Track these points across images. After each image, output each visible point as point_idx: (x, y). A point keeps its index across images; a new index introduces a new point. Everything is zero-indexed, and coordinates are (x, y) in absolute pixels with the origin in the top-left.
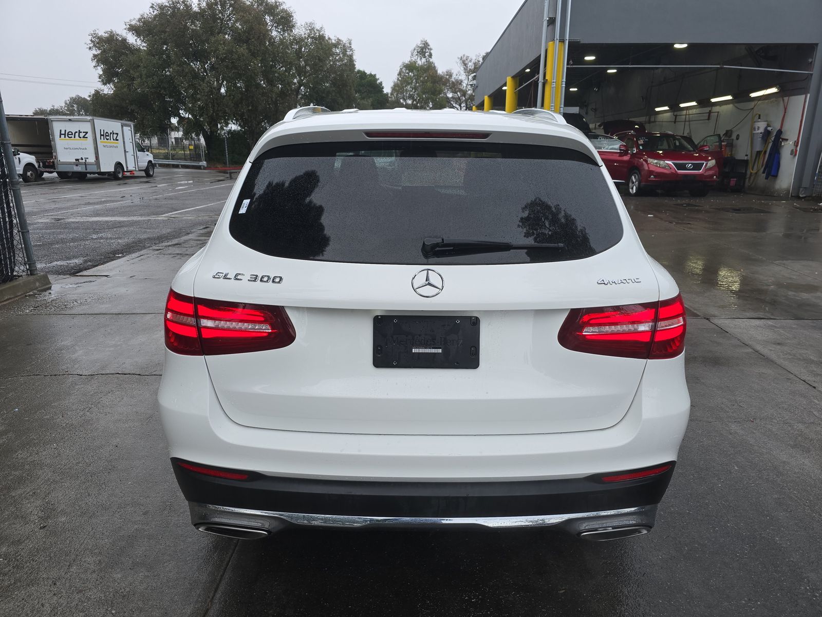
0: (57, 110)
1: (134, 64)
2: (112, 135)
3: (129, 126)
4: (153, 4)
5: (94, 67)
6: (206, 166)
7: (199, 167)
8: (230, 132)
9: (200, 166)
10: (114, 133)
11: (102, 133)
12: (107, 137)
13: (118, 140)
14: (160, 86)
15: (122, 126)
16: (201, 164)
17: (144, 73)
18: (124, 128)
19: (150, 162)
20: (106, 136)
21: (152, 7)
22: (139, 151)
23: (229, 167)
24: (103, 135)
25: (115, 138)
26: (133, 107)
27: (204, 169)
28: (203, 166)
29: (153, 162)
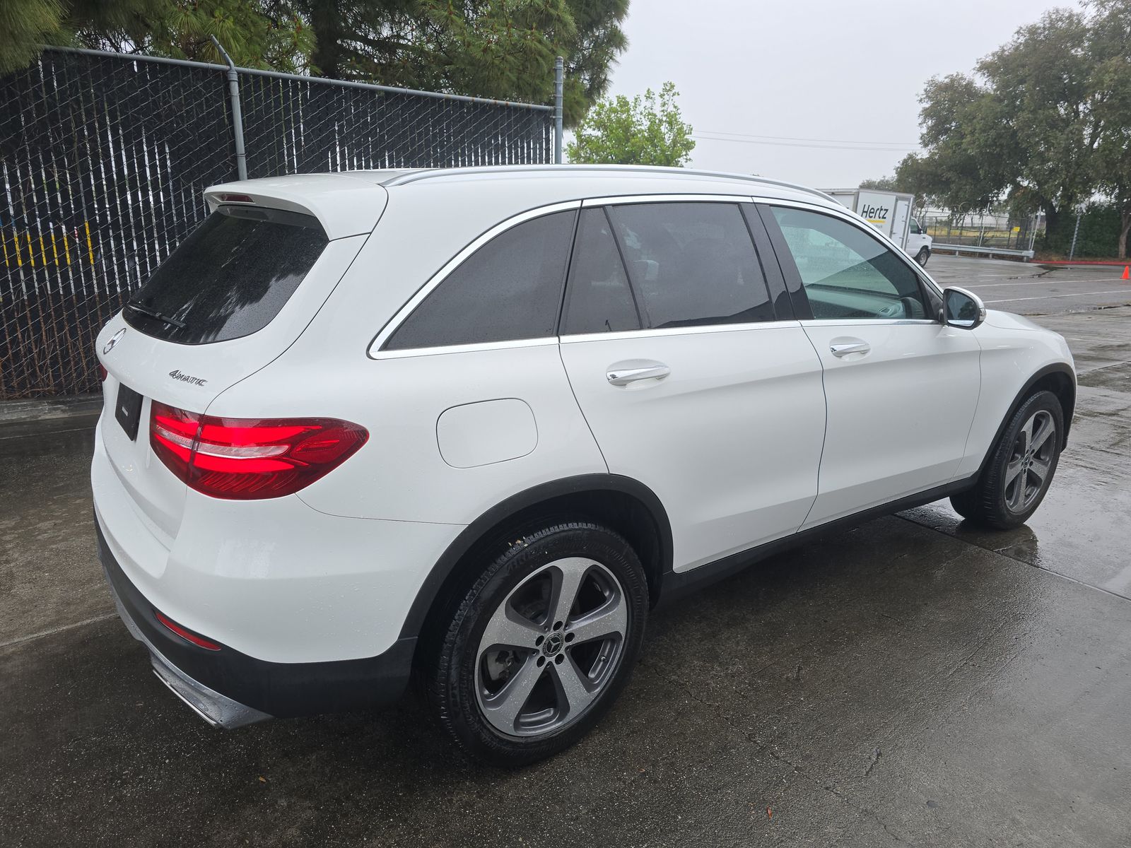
0: (887, 181)
1: (970, 114)
2: (878, 212)
3: (908, 200)
4: (1021, 28)
5: (920, 124)
6: (1032, 257)
7: (1020, 259)
8: (1092, 207)
9: (1023, 257)
10: (882, 209)
11: (866, 210)
12: (871, 215)
13: (885, 218)
14: (996, 143)
15: (897, 200)
16: (1024, 253)
17: (978, 127)
18: (899, 202)
19: (926, 247)
20: (870, 212)
21: (1018, 32)
22: (912, 232)
23: (1072, 260)
24: (867, 212)
25: (881, 216)
26: (949, 175)
27: (1028, 261)
28: (1027, 257)
29: (930, 248)
